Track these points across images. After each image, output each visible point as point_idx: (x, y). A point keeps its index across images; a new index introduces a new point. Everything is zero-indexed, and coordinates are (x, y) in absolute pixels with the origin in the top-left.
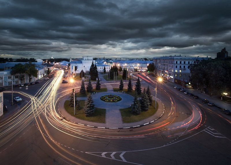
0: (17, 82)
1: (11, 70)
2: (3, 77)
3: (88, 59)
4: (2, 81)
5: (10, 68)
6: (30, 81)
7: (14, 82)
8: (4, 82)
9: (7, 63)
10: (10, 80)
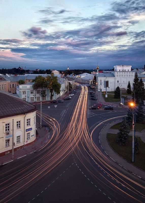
0: (38, 98)
1: (34, 83)
2: (27, 92)
3: (124, 70)
4: (26, 96)
5: (31, 81)
6: (51, 98)
7: (35, 98)
8: (27, 97)
9: (26, 75)
10: (32, 96)
